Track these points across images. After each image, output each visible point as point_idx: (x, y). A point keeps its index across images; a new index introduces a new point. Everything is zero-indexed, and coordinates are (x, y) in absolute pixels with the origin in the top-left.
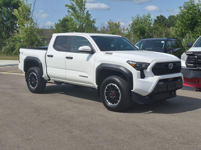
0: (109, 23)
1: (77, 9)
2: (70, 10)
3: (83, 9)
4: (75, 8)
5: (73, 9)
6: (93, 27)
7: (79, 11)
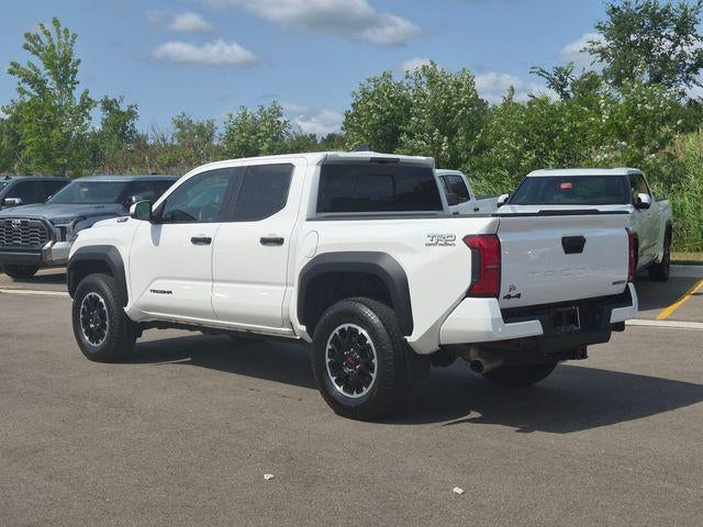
0: (180, 125)
1: (51, 83)
2: (27, 87)
3: (69, 86)
4: (44, 82)
5: (36, 82)
6: (130, 132)
7: (57, 92)
